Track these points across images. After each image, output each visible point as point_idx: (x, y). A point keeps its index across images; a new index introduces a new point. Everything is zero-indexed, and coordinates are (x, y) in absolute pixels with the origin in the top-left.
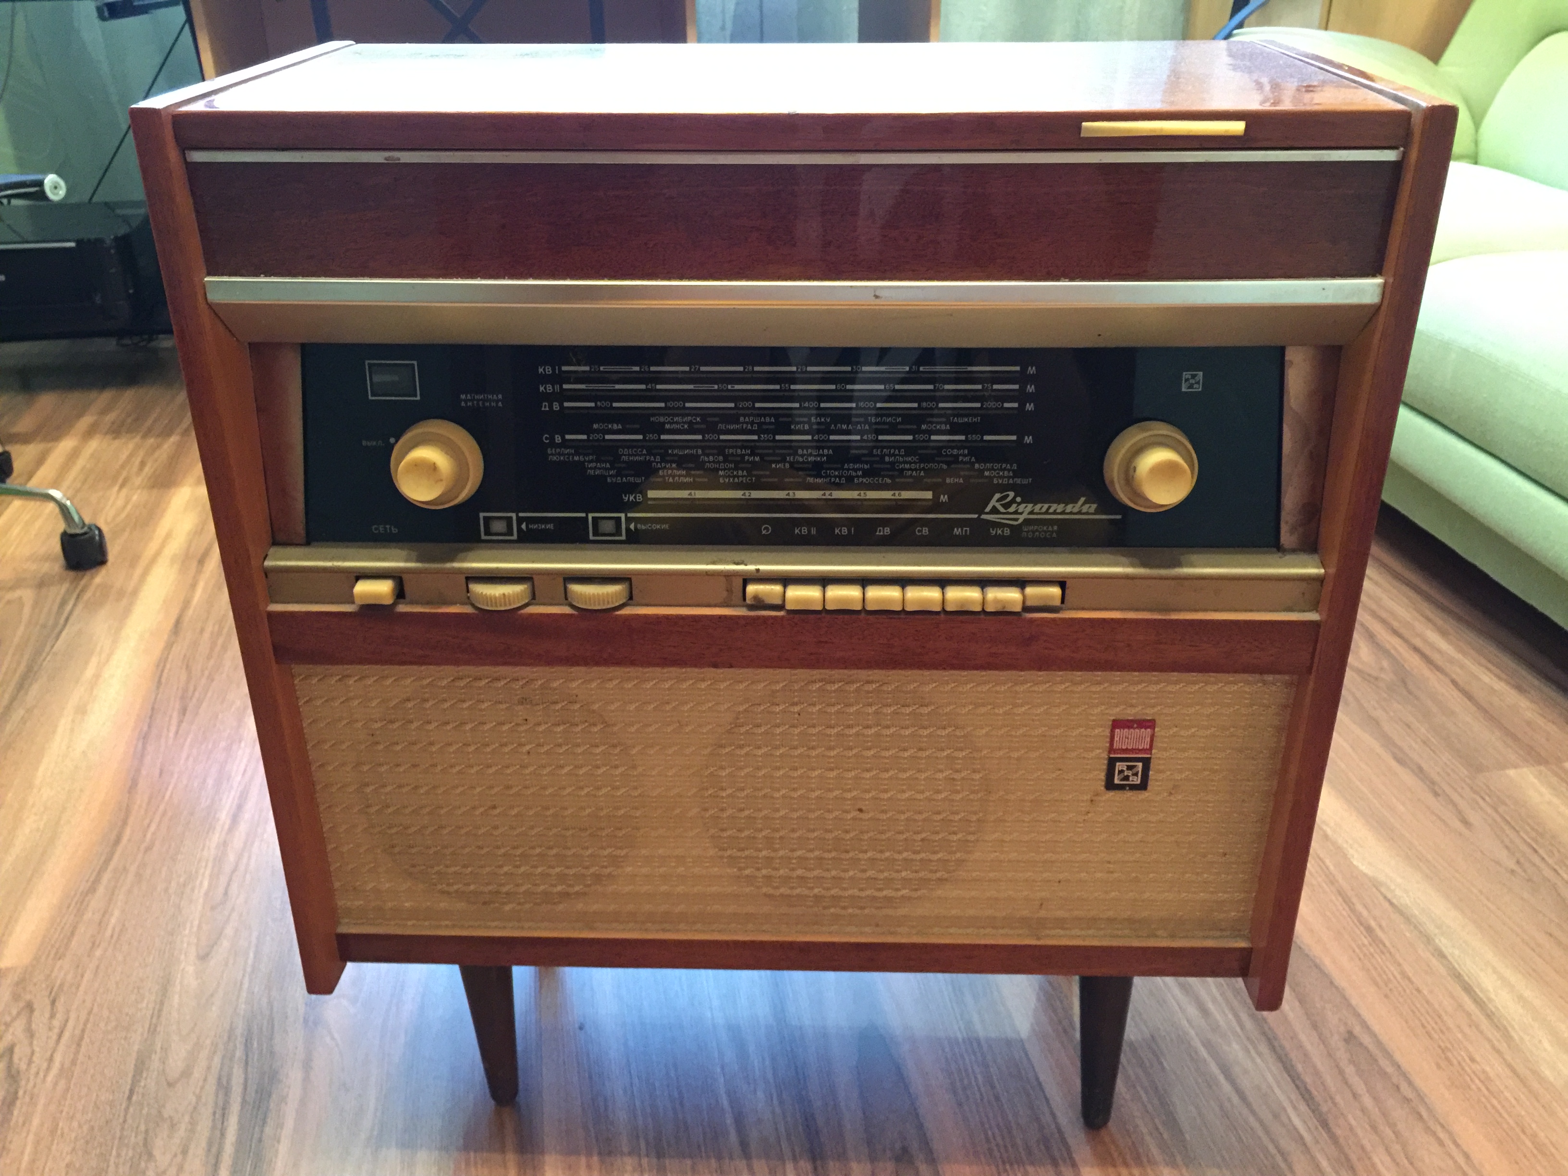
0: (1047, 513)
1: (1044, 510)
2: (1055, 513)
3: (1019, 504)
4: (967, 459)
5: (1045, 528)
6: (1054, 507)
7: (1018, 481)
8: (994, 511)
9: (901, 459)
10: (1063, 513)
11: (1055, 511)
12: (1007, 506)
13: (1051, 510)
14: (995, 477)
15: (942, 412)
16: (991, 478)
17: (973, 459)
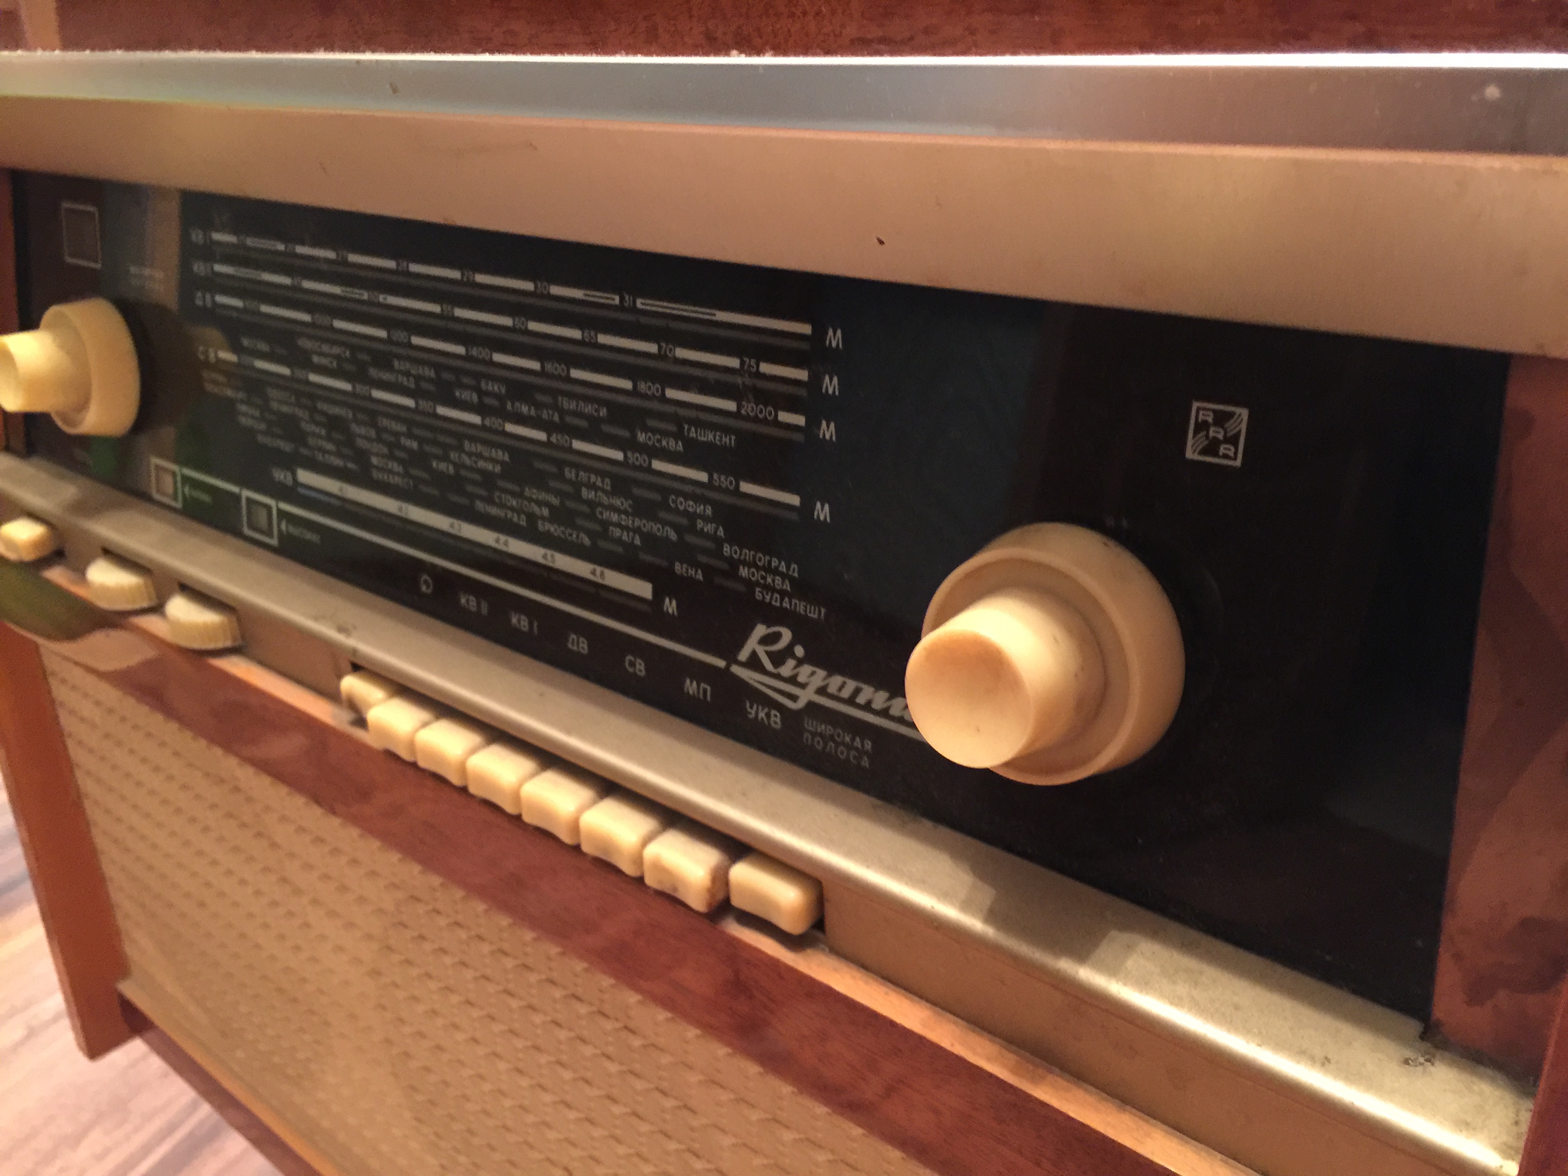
0: (851, 701)
1: (846, 694)
2: (867, 707)
3: (800, 662)
4: (709, 528)
5: (847, 739)
6: (867, 693)
7: (801, 607)
8: (754, 663)
9: (605, 500)
10: (884, 713)
11: (869, 702)
12: (778, 659)
13: (861, 699)
14: (757, 584)
15: (670, 409)
16: (750, 585)
17: (721, 532)
